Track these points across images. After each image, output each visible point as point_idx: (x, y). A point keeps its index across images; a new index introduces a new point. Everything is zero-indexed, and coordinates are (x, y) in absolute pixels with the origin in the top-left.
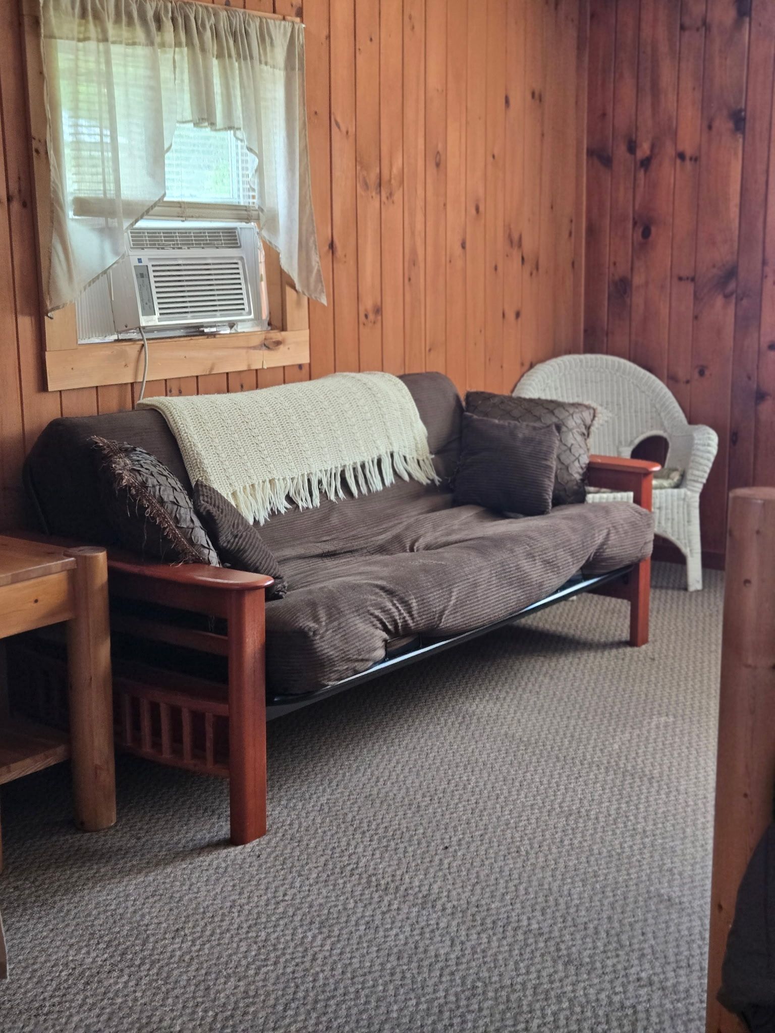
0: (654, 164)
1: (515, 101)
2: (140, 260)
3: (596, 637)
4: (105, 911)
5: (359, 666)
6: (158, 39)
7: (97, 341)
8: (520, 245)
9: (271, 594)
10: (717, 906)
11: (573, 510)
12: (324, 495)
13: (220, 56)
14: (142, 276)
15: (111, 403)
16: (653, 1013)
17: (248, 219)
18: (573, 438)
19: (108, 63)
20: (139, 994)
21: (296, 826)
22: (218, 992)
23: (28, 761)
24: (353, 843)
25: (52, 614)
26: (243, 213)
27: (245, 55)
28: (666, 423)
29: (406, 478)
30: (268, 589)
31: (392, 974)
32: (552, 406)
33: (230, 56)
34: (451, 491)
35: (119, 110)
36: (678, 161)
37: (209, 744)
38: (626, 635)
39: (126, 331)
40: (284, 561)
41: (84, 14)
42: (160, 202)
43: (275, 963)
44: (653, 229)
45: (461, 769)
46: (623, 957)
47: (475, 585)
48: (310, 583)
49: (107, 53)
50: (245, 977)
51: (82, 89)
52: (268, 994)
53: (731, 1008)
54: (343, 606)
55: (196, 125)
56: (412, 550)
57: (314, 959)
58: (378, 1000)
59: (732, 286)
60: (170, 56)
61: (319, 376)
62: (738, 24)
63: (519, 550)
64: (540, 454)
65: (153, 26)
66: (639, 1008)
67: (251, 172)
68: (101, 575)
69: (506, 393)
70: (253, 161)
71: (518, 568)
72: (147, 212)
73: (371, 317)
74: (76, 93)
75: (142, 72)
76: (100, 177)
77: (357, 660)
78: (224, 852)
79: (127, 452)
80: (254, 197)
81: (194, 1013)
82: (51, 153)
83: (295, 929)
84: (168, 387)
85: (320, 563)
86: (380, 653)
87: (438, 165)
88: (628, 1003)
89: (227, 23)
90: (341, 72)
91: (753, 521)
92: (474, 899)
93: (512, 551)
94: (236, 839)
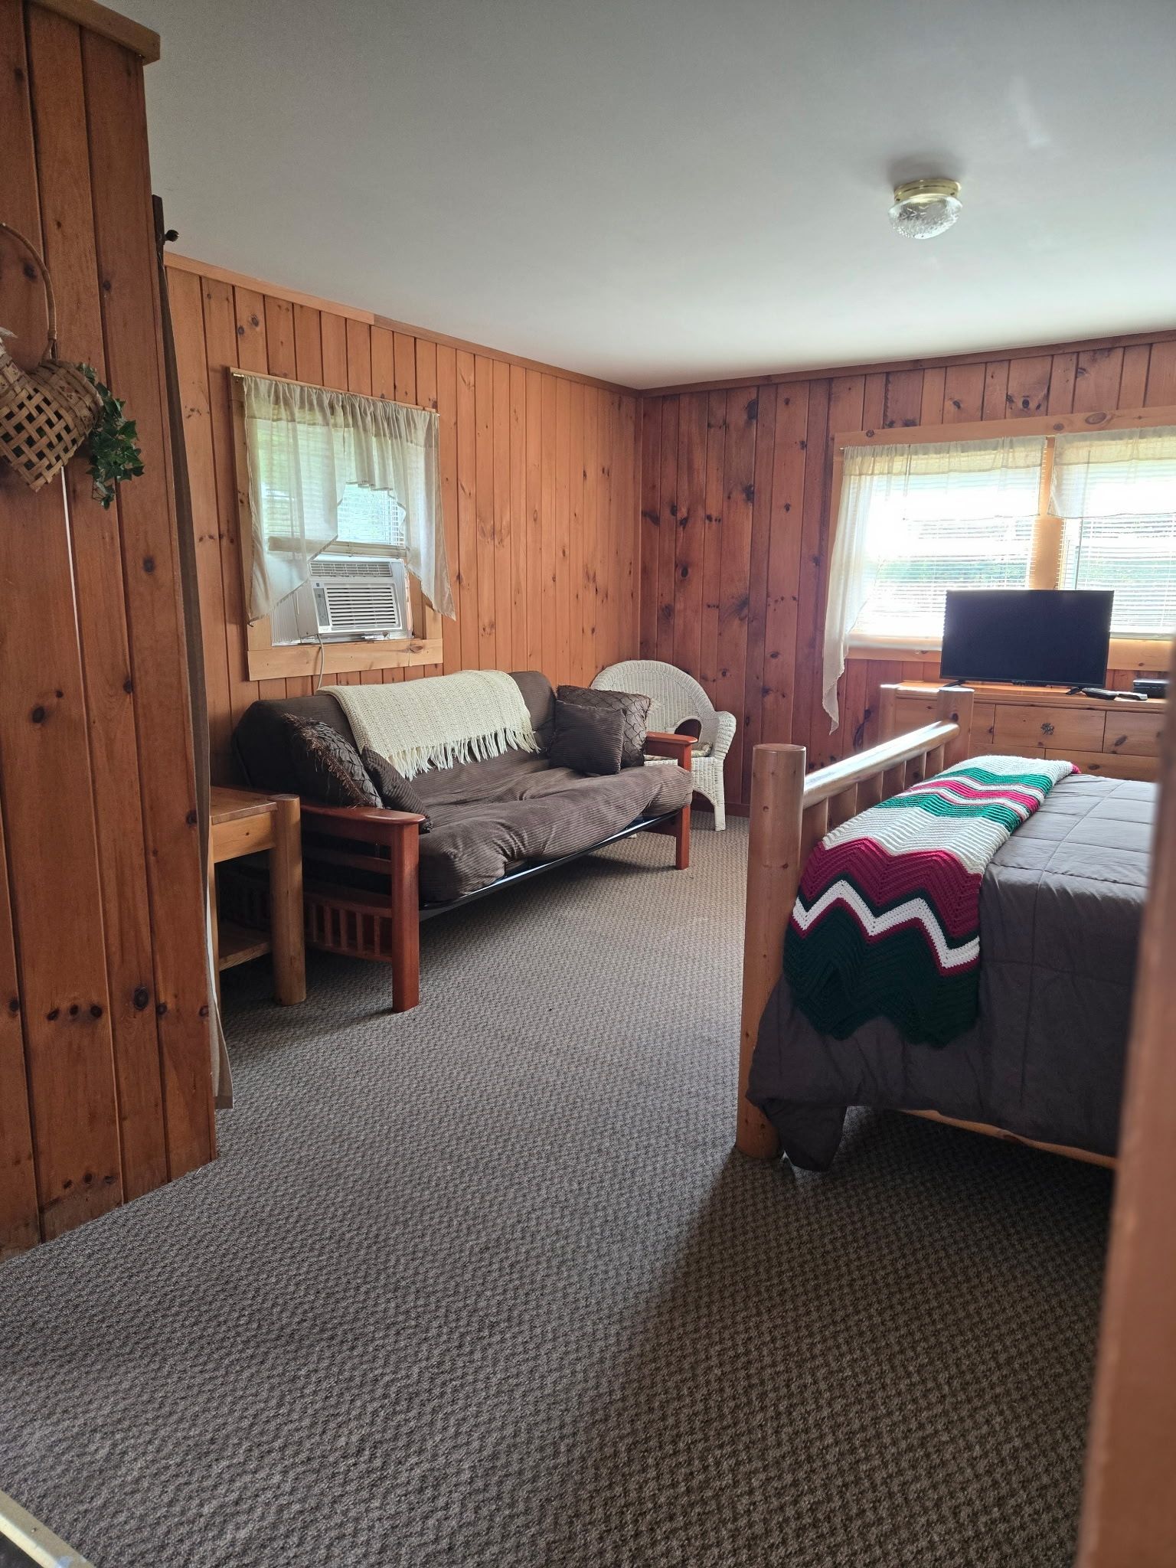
0: (689, 524)
1: (591, 474)
2: (318, 585)
3: (652, 863)
4: (302, 1061)
5: (486, 880)
6: (332, 421)
7: (284, 643)
8: (594, 581)
9: (423, 829)
10: (745, 1034)
11: (637, 771)
12: (456, 759)
13: (377, 435)
14: (319, 596)
15: (296, 691)
16: (701, 1114)
17: (398, 556)
18: (636, 719)
19: (295, 438)
20: (331, 1116)
21: (441, 998)
22: (390, 1113)
23: (240, 954)
24: (483, 1008)
25: (259, 844)
26: (395, 552)
27: (395, 435)
28: (699, 710)
29: (516, 748)
30: (421, 824)
31: (516, 1096)
32: (619, 696)
33: (385, 435)
34: (547, 757)
35: (304, 474)
36: (707, 522)
37: (377, 939)
38: (673, 862)
39: (307, 637)
40: (429, 806)
41: (277, 402)
42: (334, 542)
43: (431, 1092)
44: (690, 570)
45: (559, 956)
46: (678, 1078)
47: (569, 823)
48: (448, 822)
49: (295, 430)
50: (410, 1102)
51: (276, 457)
52: (427, 1112)
53: (754, 1104)
54: (474, 837)
55: (360, 485)
56: (521, 799)
57: (459, 1088)
58: (507, 1113)
59: (745, 611)
60: (341, 434)
61: (451, 673)
62: (748, 423)
63: (599, 798)
64: (612, 730)
65: (328, 411)
66: (690, 1111)
67: (400, 522)
68: (296, 814)
69: (585, 686)
70: (402, 513)
71: (598, 811)
72: (324, 548)
73: (488, 630)
74: (271, 459)
75: (320, 445)
76: (289, 522)
77: (486, 877)
78: (388, 1018)
79: (313, 725)
80: (402, 540)
81: (373, 1127)
82: (252, 503)
83: (444, 1068)
84: (338, 678)
85: (454, 808)
86: (501, 872)
87: (535, 520)
88: (683, 1109)
89: (383, 413)
90: (465, 450)
91: (770, 766)
92: (572, 1044)
93: (594, 799)
94: (397, 1008)
